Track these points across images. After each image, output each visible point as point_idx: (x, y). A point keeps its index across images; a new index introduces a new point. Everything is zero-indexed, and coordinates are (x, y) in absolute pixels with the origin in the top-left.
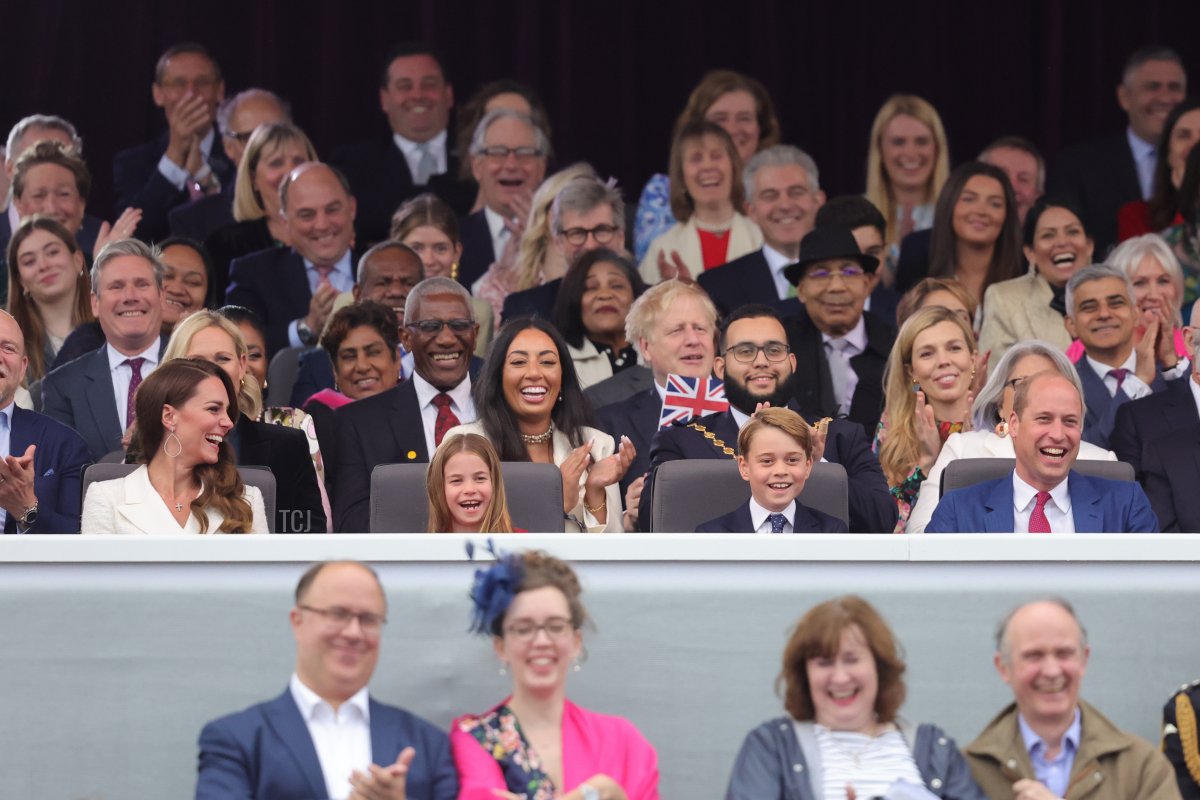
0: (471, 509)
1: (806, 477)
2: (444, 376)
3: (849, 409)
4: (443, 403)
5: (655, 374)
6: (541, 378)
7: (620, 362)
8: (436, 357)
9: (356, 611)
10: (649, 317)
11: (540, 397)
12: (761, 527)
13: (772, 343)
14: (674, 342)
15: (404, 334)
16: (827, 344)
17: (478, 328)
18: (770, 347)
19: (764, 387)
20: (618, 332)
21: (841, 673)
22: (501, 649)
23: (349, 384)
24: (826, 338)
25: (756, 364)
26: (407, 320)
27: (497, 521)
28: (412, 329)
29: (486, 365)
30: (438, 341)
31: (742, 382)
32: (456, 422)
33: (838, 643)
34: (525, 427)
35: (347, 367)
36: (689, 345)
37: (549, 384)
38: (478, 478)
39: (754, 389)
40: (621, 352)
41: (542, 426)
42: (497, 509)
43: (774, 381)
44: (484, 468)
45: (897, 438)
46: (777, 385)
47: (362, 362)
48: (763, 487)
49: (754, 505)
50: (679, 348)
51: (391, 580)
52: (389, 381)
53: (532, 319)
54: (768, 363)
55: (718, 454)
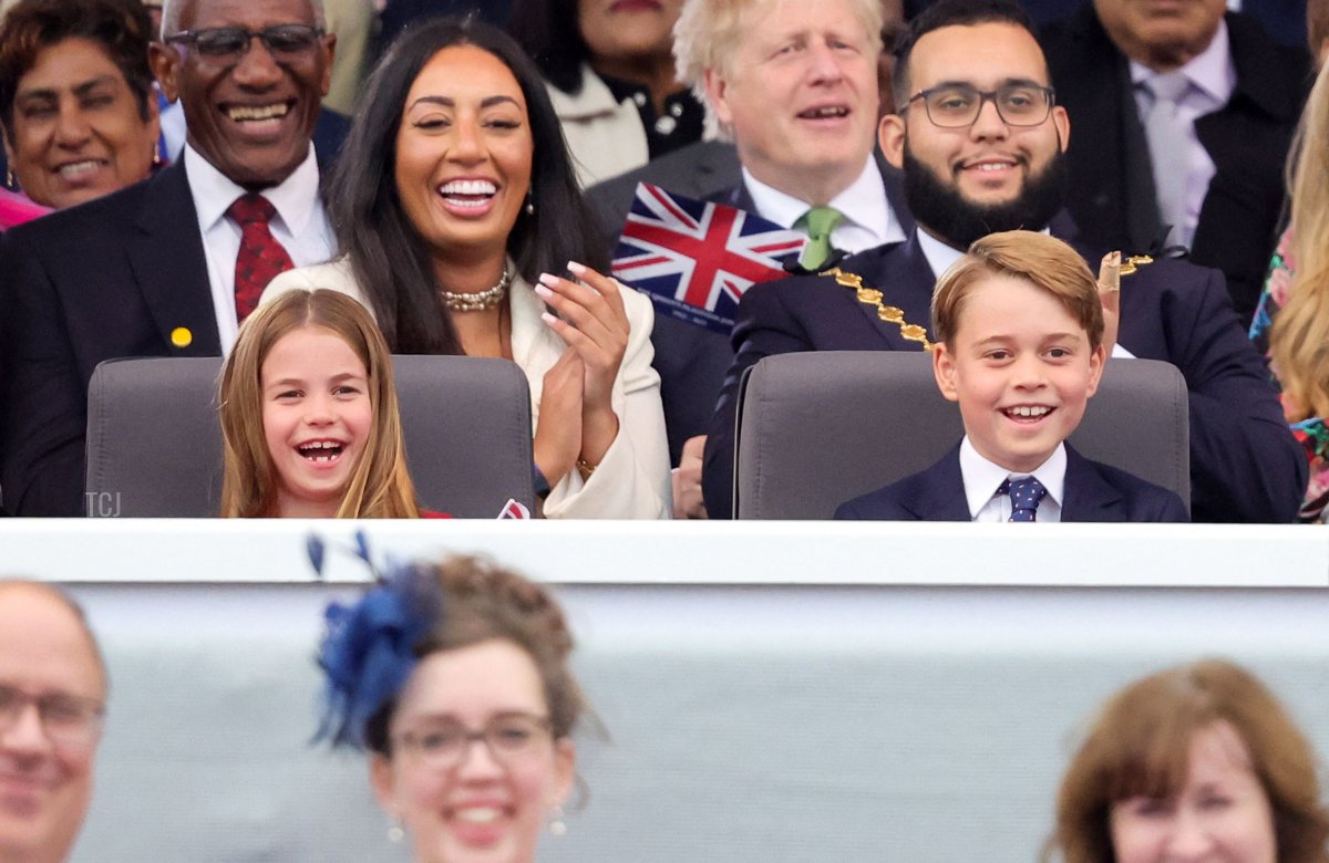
0: (323, 460)
1: (1090, 393)
2: (253, 159)
3: (1191, 235)
4: (252, 214)
5: (743, 154)
6: (483, 160)
7: (666, 125)
8: (234, 114)
9: (32, 689)
10: (725, 22)
11: (481, 204)
12: (987, 506)
13: (1015, 83)
14: (782, 78)
15: (162, 60)
16: (1141, 86)
17: (332, 45)
18: (1008, 93)
19: (994, 184)
20: (656, 59)
21: (1190, 832)
22: (385, 782)
23: (39, 175)
24: (1139, 72)
25: (976, 131)
26: (169, 27)
27: (383, 490)
28: (180, 48)
29: (358, 129)
30: (239, 76)
31: (945, 174)
32: (283, 262)
33: (1183, 764)
34: (450, 275)
35: (36, 134)
36: (818, 83)
37: (503, 176)
38: (340, 388)
39: (975, 190)
40: (670, 101)
41: (486, 271)
42: (383, 464)
43: (1018, 171)
44: (355, 367)
45: (1314, 300)
46: (1025, 178)
47: (71, 122)
48: (990, 414)
49: (970, 457)
50: (795, 89)
51: (117, 626)
52: (131, 168)
53: (466, 23)
54: (1005, 132)
55: (887, 339)
